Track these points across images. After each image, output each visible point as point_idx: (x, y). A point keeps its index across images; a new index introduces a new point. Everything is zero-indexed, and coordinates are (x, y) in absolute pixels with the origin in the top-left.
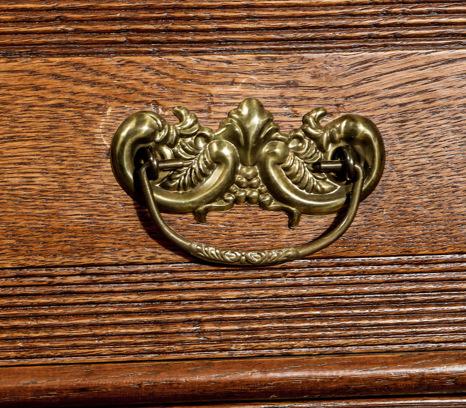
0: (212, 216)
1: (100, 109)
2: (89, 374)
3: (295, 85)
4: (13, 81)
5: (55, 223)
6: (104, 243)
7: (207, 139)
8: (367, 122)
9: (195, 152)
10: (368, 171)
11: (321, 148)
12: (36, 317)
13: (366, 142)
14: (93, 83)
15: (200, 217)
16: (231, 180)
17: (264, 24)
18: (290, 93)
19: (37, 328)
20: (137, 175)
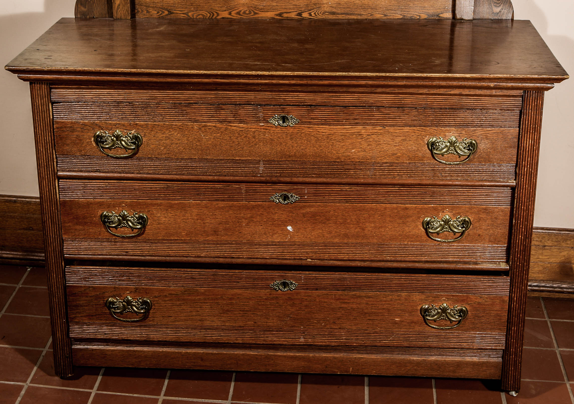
0: (445, 155)
1: (426, 136)
2: (421, 181)
3: (462, 133)
4: (410, 131)
5: (416, 155)
6: (425, 159)
7: (445, 142)
8: (475, 140)
9: (442, 144)
10: (474, 149)
11: (465, 144)
12: (412, 171)
13: (474, 144)
14: (425, 132)
15: (443, 155)
16: (449, 149)
17: (457, 123)
18: (461, 135)
19: (412, 173)
20: (431, 148)
